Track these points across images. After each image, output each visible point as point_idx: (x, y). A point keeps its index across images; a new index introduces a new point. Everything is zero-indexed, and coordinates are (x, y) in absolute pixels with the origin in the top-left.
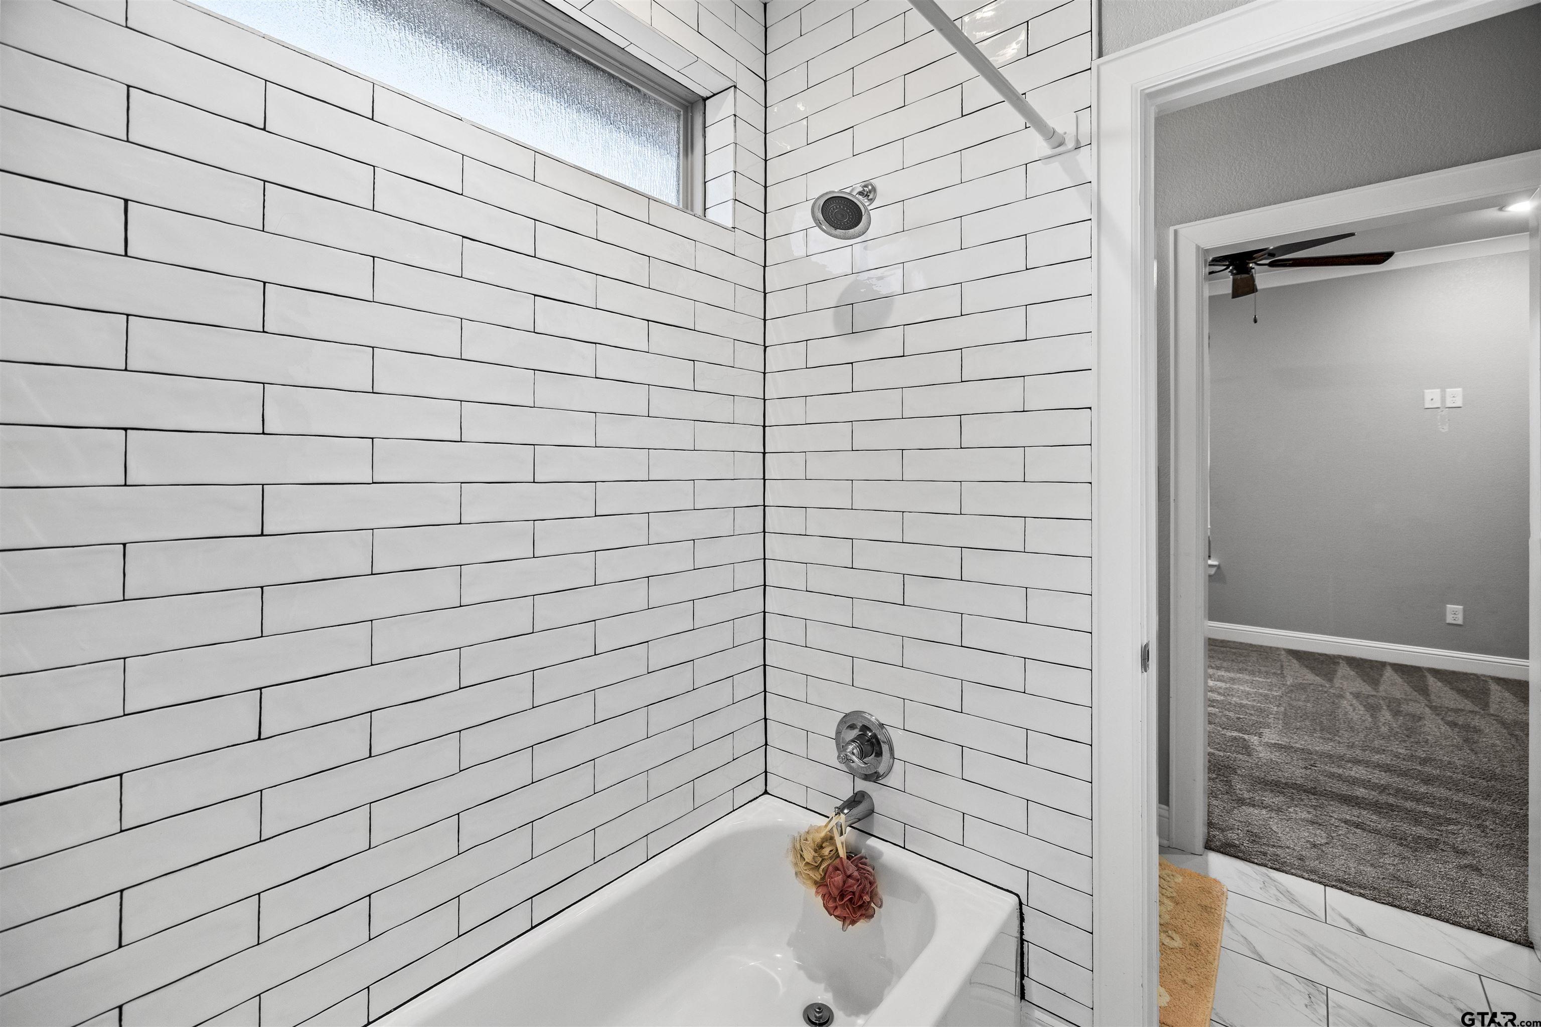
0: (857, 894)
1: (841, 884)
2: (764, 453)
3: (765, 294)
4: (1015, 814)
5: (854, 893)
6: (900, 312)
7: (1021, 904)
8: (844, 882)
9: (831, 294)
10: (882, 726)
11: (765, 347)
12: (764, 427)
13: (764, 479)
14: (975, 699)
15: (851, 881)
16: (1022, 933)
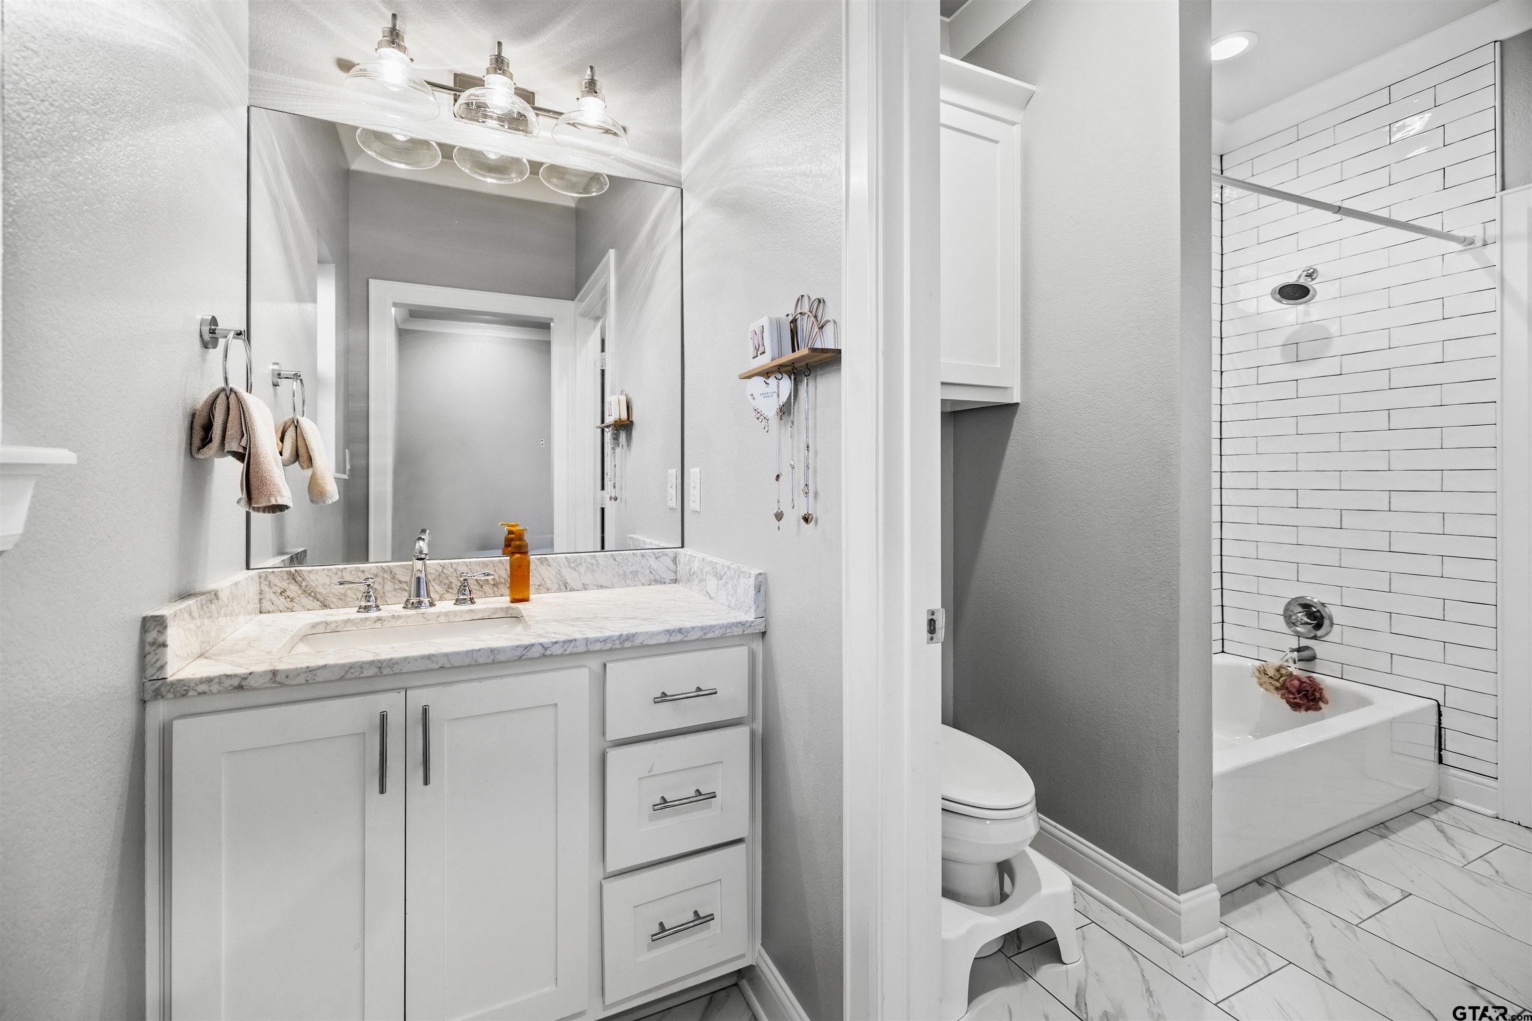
0: (1310, 692)
1: (1298, 686)
2: (1221, 439)
3: (1222, 338)
4: (1436, 651)
5: (1307, 691)
6: (1338, 346)
7: (1439, 705)
8: (1300, 686)
9: (1281, 337)
10: (1323, 604)
11: (1222, 372)
12: (1221, 422)
13: (1221, 455)
14: (1399, 584)
15: (1305, 684)
16: (1440, 723)
